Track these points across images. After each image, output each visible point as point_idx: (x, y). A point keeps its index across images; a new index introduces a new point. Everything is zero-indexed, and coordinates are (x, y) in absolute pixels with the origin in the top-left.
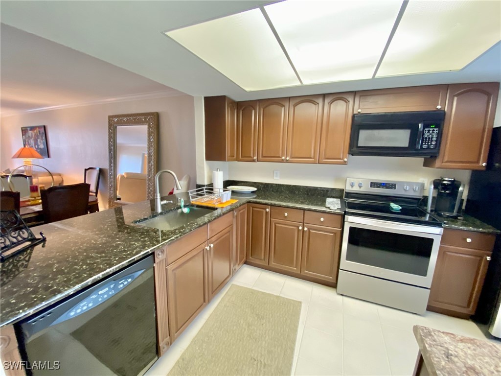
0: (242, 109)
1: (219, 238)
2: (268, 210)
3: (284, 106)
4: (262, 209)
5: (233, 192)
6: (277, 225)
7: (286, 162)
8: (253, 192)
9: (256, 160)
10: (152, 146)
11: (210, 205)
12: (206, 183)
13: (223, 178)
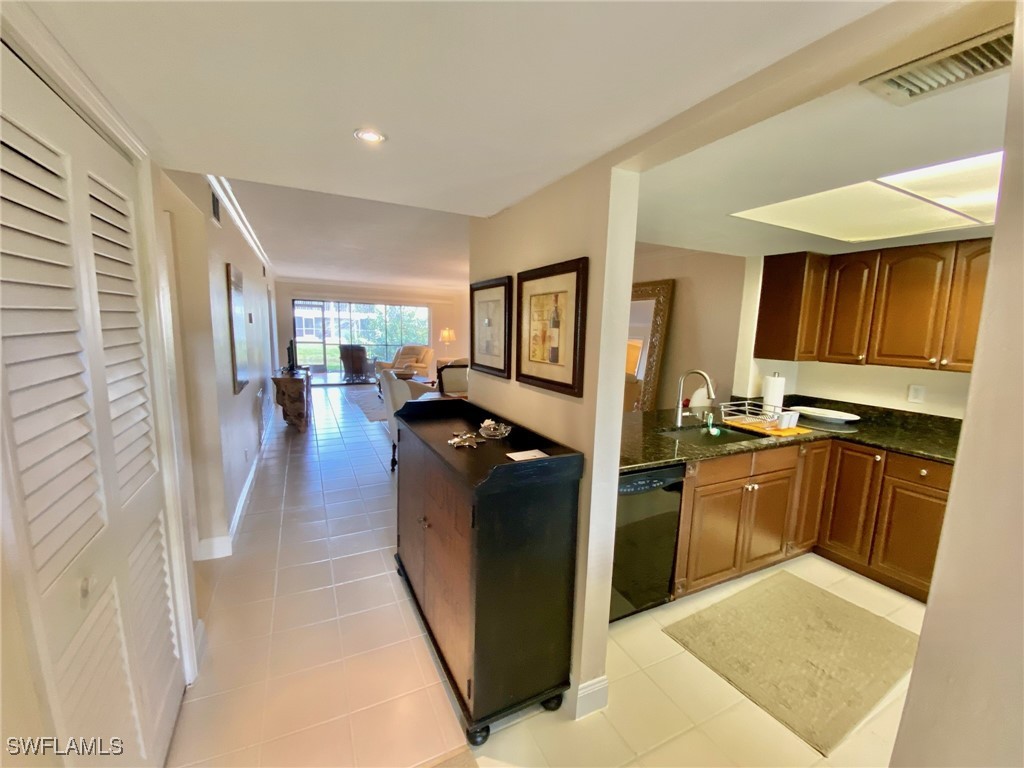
0: (841, 268)
1: (769, 481)
2: (878, 458)
3: (943, 259)
4: (866, 454)
5: (803, 418)
6: (898, 490)
7: (940, 369)
8: (849, 423)
9: (864, 361)
10: (658, 332)
11: (756, 429)
12: (749, 395)
13: (785, 391)
